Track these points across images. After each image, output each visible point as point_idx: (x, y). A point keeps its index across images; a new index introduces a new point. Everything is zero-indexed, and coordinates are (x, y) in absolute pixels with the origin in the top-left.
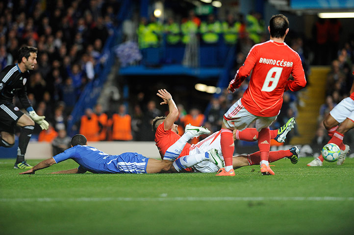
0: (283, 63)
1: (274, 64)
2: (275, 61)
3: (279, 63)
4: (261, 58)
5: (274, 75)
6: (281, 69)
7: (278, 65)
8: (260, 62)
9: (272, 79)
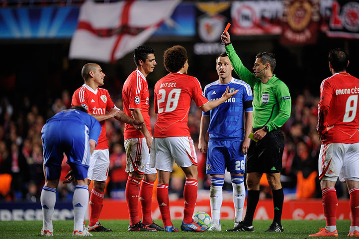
0: (357, 90)
1: (349, 93)
2: (349, 89)
3: (353, 91)
4: (337, 90)
5: (352, 104)
6: (357, 96)
7: (353, 93)
8: (337, 94)
9: (351, 109)
